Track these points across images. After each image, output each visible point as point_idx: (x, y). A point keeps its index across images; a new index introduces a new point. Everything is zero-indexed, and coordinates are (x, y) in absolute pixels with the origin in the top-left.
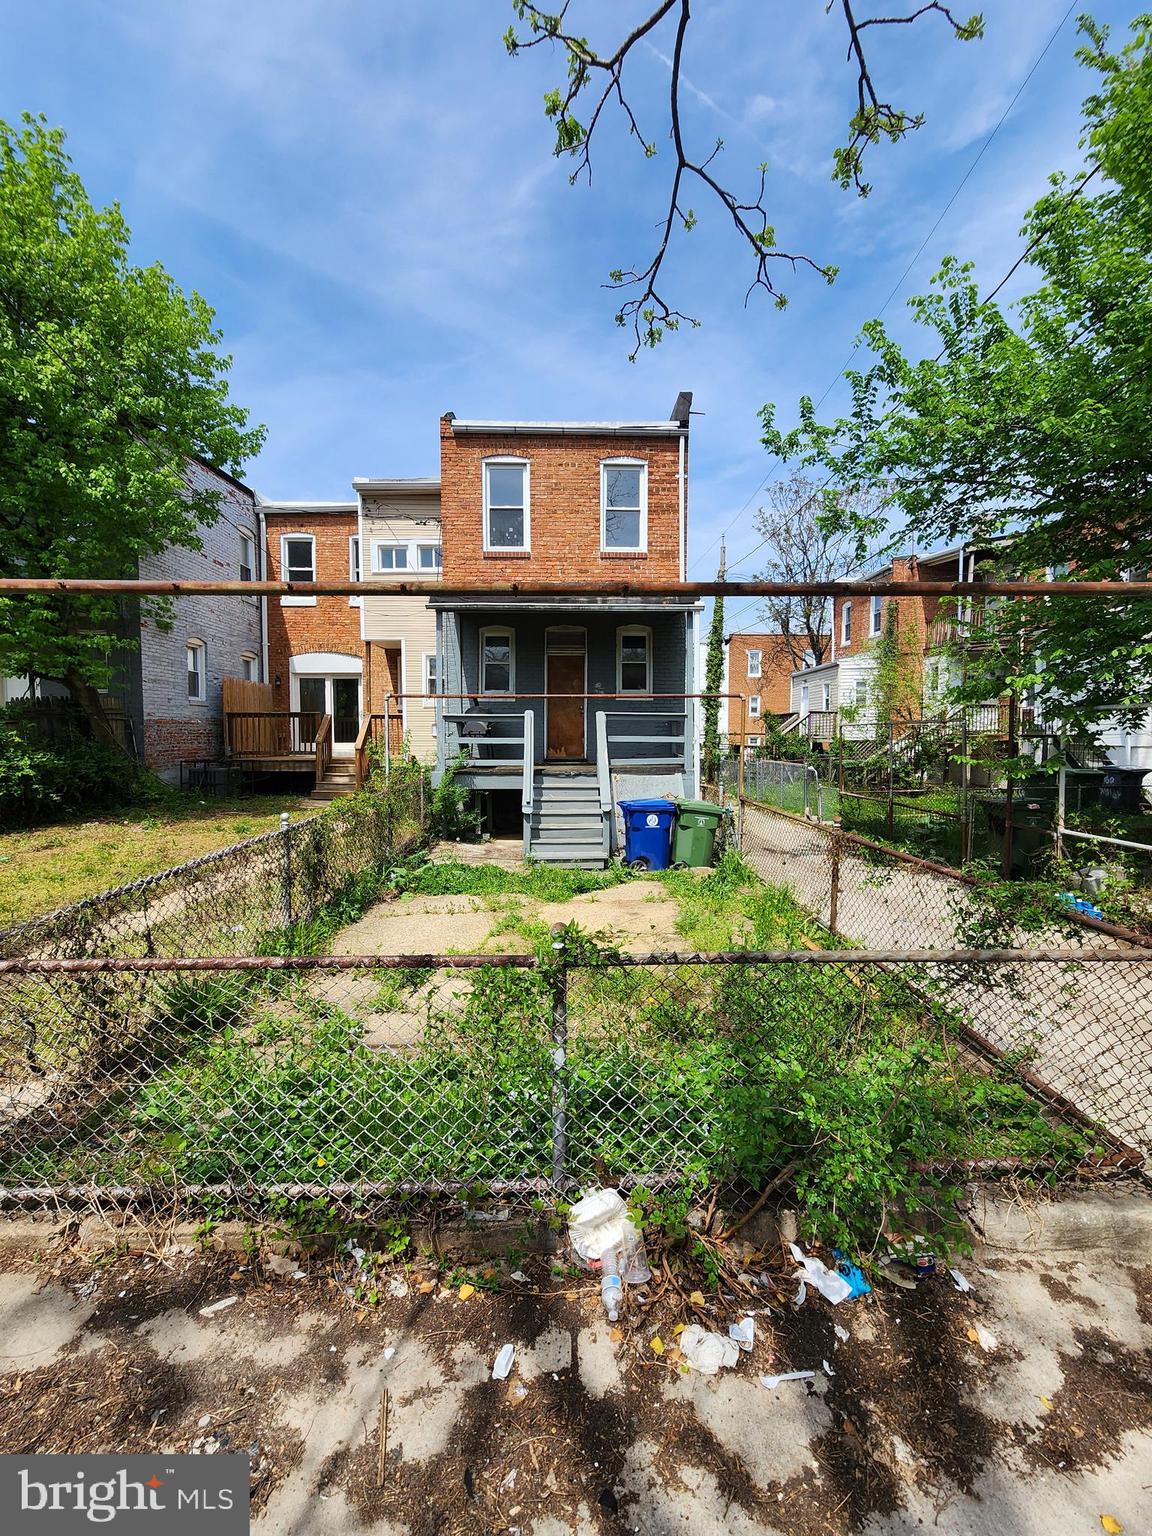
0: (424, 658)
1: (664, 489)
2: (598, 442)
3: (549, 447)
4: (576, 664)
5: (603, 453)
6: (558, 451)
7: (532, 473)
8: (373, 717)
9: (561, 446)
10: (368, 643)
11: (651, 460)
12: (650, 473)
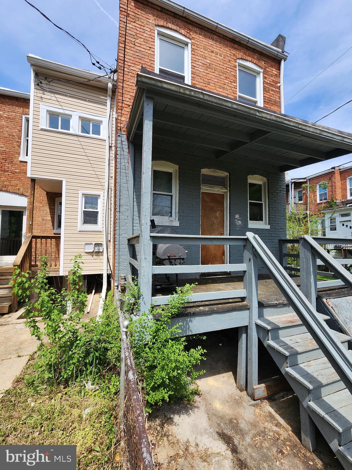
0: (80, 195)
1: (272, 90)
2: (236, 46)
3: (205, 36)
4: (218, 200)
5: (240, 54)
6: (211, 42)
7: (193, 50)
8: (34, 237)
9: (212, 39)
10: (33, 180)
11: (265, 69)
12: (265, 78)
